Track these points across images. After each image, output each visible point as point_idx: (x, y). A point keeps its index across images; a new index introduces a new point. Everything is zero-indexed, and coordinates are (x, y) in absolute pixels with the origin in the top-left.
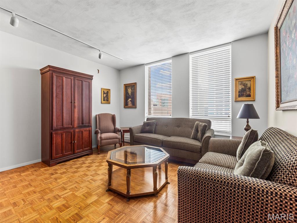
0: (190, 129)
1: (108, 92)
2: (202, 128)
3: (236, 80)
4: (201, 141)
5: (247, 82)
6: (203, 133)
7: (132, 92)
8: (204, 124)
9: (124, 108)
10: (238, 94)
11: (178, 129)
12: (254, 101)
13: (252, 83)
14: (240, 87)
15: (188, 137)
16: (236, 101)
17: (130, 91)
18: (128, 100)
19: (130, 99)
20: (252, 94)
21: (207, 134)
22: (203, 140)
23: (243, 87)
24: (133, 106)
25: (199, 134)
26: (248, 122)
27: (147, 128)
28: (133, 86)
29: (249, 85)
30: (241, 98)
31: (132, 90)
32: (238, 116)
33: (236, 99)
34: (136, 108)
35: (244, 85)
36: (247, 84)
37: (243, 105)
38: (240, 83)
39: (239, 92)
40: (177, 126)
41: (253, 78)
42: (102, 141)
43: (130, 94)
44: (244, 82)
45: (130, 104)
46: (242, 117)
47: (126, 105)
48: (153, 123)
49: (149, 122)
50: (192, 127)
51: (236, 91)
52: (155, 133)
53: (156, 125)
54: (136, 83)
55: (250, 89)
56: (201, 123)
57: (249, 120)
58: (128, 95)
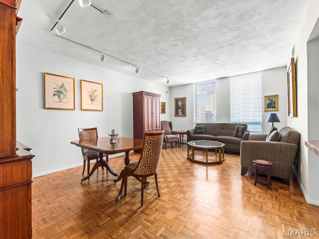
0: (232, 131)
1: (164, 105)
2: (241, 129)
3: (265, 97)
4: (242, 138)
5: (272, 99)
6: (243, 133)
7: (182, 105)
8: (243, 127)
9: (175, 116)
10: (266, 106)
11: (223, 131)
12: (278, 111)
13: (276, 99)
14: (268, 102)
15: (231, 136)
16: (265, 111)
17: (180, 103)
18: (178, 110)
19: (180, 110)
20: (276, 106)
21: (246, 133)
22: (243, 136)
23: (270, 102)
24: (184, 115)
25: (240, 133)
26: (273, 124)
27: (199, 131)
28: (184, 100)
29: (274, 101)
30: (269, 109)
31: (182, 102)
32: (267, 121)
33: (265, 110)
34: (186, 116)
35: (270, 100)
36: (273, 100)
37: (270, 114)
38: (268, 99)
39: (267, 105)
40: (222, 129)
41: (277, 96)
42: (168, 140)
43: (180, 106)
44: (271, 98)
45: (180, 113)
46: (269, 121)
47: (177, 114)
48: (203, 127)
49: (199, 127)
50: (233, 129)
51: (265, 104)
52: (205, 134)
53: (205, 129)
54: (185, 98)
55: (275, 103)
56: (240, 126)
57: (274, 123)
58: (178, 107)
